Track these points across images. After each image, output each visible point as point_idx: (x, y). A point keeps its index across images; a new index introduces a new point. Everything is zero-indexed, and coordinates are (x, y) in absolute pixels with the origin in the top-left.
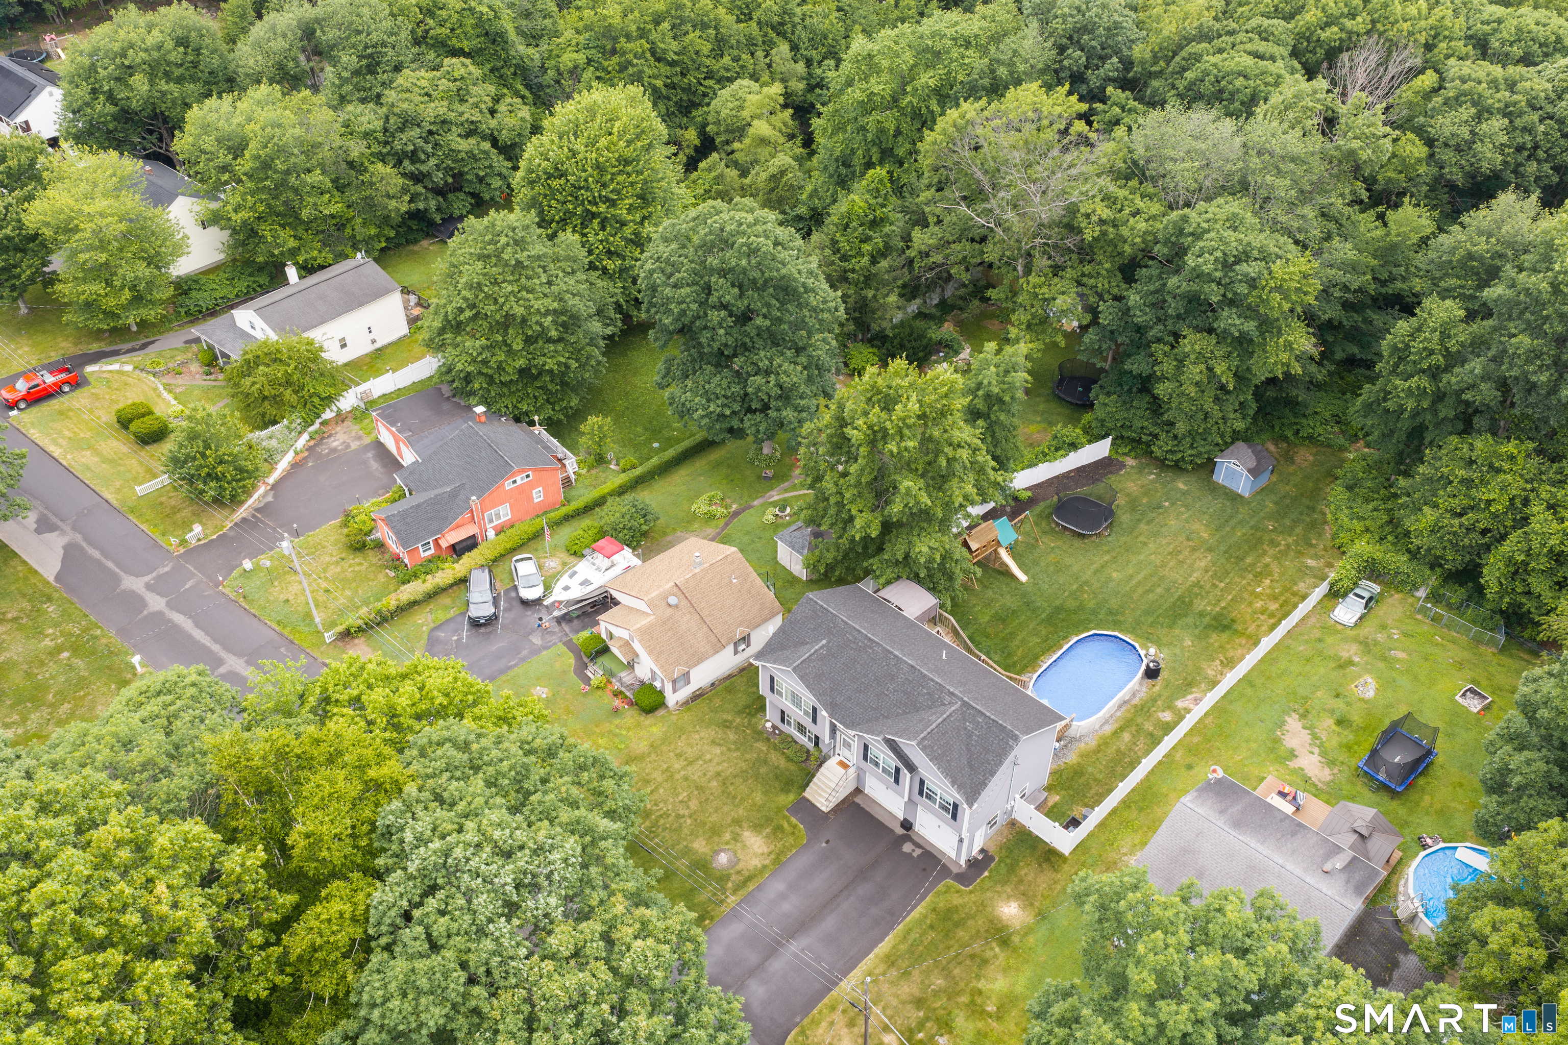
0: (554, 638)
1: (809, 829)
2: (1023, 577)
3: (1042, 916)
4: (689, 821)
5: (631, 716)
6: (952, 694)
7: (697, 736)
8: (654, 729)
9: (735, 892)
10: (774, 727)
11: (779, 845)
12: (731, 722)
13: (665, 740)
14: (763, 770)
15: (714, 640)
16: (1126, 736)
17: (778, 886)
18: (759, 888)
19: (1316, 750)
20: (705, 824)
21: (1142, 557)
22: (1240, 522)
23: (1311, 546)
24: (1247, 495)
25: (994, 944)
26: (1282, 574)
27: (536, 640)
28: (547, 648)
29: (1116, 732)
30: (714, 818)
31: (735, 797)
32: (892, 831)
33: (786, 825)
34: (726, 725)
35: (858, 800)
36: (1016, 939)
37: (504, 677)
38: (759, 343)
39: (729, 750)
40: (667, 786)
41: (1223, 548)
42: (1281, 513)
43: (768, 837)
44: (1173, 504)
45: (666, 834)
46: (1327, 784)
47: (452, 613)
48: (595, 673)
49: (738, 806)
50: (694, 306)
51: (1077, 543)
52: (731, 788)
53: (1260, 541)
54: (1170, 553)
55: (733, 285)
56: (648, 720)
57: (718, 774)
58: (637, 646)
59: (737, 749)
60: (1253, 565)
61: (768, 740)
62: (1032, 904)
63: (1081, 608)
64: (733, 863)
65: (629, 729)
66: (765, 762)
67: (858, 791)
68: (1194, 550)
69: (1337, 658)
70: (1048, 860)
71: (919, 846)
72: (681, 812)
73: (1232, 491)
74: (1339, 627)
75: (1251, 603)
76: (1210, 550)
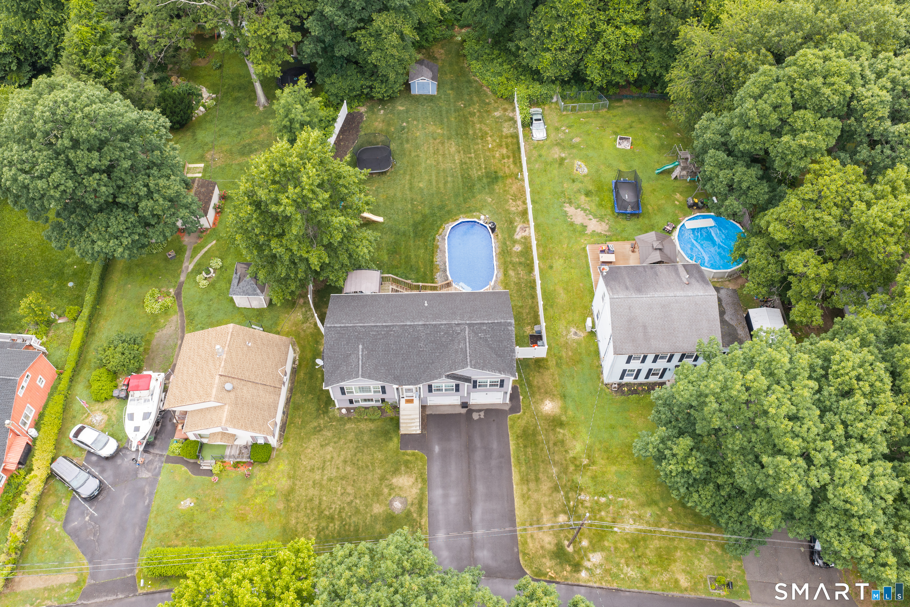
0: (156, 464)
1: (421, 449)
2: (380, 219)
3: (564, 397)
4: (358, 501)
5: (259, 472)
6: (458, 324)
7: (309, 451)
8: (281, 467)
9: (420, 515)
10: (348, 409)
11: (416, 471)
12: (319, 426)
13: (294, 467)
14: (366, 438)
15: (272, 389)
16: (511, 273)
17: (438, 493)
18: (430, 503)
19: (591, 217)
20: (367, 495)
21: (423, 165)
22: (447, 112)
23: (488, 104)
24: (436, 93)
25: (558, 430)
26: (491, 130)
27: (145, 474)
28: (159, 474)
29: (505, 275)
30: (369, 487)
31: (367, 467)
32: (460, 414)
33: (409, 458)
34: (318, 430)
35: (428, 412)
36: (564, 418)
37: (152, 515)
38: (128, 179)
39: (335, 443)
40: (325, 493)
41: (454, 133)
42: (459, 95)
43: (406, 472)
44: (408, 122)
45: (354, 519)
46: (608, 231)
47: (65, 504)
48: (207, 463)
49: (374, 470)
50: (70, 184)
51: (385, 178)
52: (360, 463)
53: (466, 118)
54: (434, 153)
55: (89, 150)
56: (272, 465)
57: (345, 462)
58: (231, 431)
59: (340, 438)
60: (475, 133)
61: (350, 419)
62: (554, 395)
63: (425, 216)
64: (405, 502)
65: (266, 480)
66: (361, 432)
67: (424, 407)
68: (443, 143)
69: (555, 160)
70: (540, 367)
71: (479, 411)
72: (348, 500)
73: (427, 96)
74: (541, 142)
75: (494, 157)
76: (449, 138)
